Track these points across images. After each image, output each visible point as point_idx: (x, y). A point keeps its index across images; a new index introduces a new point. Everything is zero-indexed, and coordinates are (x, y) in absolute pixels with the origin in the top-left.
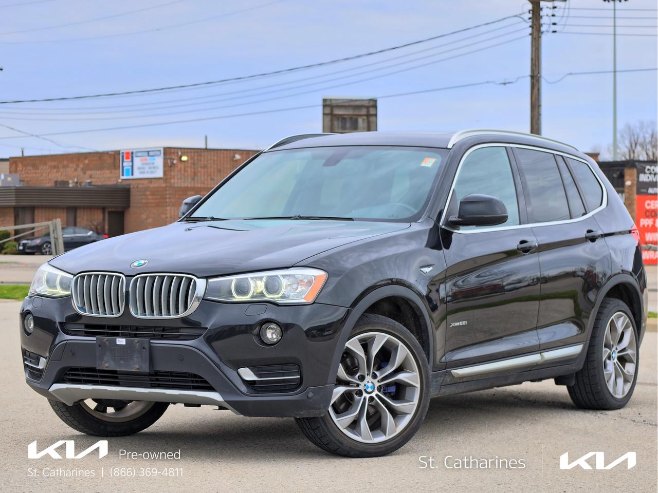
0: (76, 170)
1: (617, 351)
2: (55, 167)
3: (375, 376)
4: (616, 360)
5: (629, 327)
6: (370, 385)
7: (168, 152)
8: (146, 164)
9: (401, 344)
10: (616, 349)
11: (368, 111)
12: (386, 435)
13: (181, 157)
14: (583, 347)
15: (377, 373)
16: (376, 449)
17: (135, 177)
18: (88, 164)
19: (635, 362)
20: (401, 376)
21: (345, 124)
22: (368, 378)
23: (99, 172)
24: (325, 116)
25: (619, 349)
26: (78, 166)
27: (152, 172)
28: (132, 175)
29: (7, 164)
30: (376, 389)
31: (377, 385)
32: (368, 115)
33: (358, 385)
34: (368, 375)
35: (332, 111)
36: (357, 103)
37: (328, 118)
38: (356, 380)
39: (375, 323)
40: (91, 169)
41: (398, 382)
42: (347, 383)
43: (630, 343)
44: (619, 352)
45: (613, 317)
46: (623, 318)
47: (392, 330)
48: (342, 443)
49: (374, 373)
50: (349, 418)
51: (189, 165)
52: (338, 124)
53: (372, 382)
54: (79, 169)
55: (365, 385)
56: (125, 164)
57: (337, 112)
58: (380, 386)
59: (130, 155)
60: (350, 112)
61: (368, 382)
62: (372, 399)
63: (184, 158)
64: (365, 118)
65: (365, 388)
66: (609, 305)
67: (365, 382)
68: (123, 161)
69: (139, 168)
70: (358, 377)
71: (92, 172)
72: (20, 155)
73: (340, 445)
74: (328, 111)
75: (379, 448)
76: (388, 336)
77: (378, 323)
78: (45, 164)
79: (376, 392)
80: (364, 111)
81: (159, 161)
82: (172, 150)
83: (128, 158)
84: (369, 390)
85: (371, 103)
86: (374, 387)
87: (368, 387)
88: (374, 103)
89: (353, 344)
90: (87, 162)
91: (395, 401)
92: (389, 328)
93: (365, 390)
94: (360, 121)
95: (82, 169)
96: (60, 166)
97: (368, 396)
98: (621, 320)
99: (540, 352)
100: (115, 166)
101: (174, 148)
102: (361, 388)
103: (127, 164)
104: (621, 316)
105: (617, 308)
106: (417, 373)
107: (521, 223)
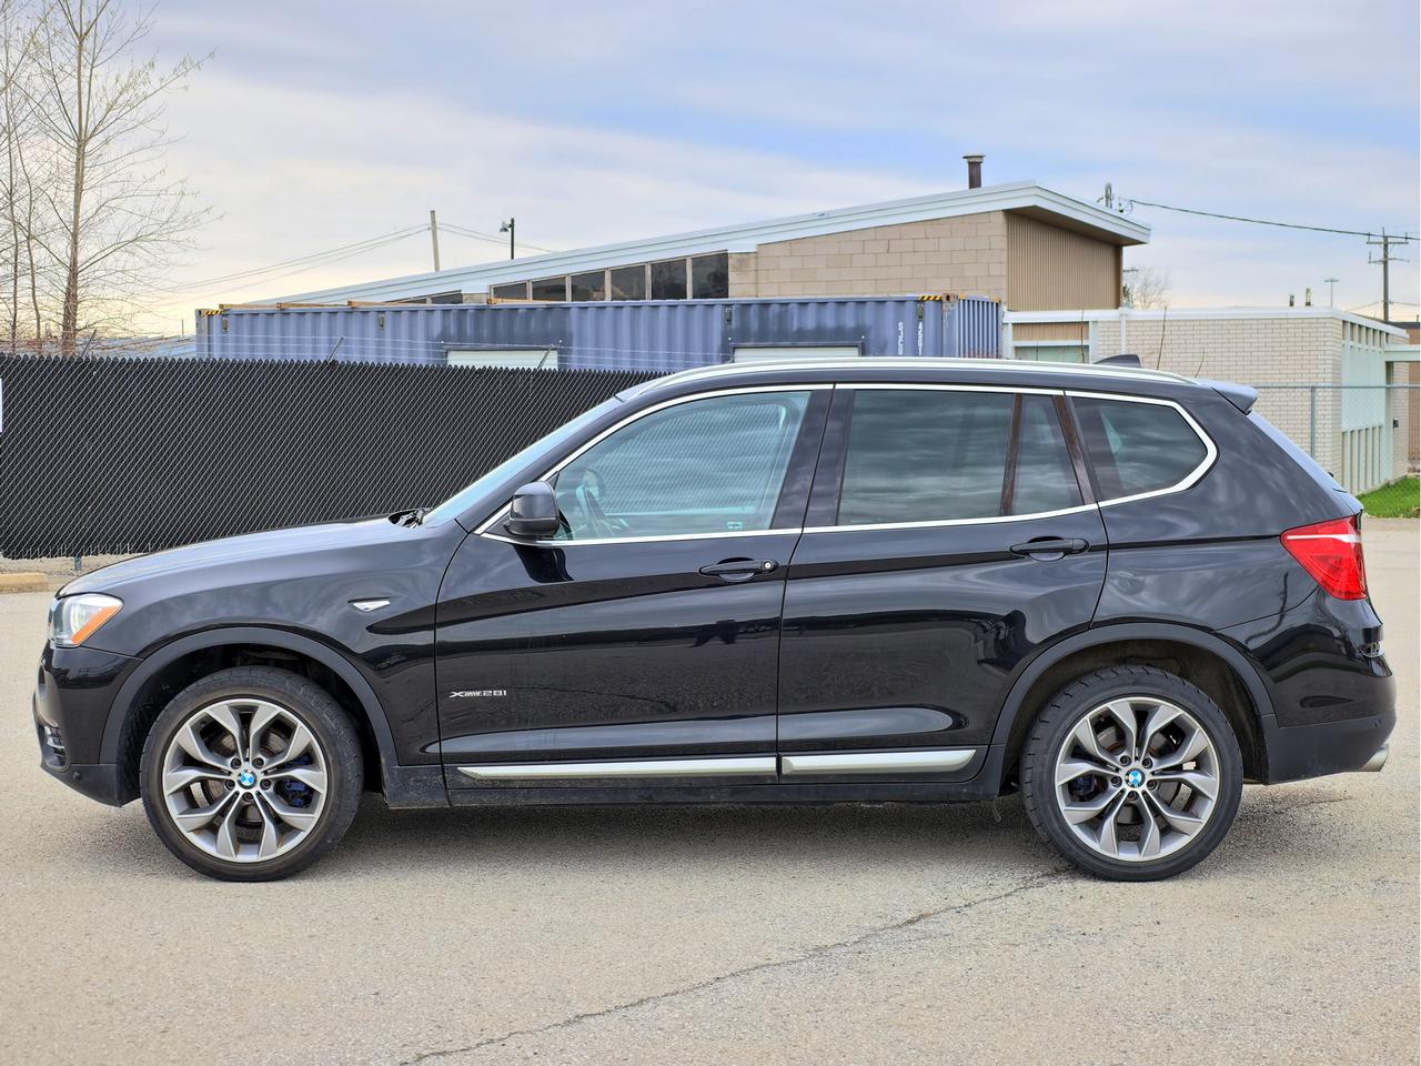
1: (1147, 771)
3: (259, 764)
6: (248, 776)
10: (1148, 765)
14: (975, 756)
15: (263, 760)
19: (1215, 799)
20: (296, 773)
22: (247, 766)
25: (1158, 766)
31: (261, 777)
34: (247, 761)
38: (224, 764)
39: (261, 685)
41: (292, 780)
44: (1154, 774)
45: (1107, 705)
49: (257, 758)
53: (252, 773)
55: (240, 775)
58: (264, 781)
61: (246, 771)
62: (248, 796)
67: (241, 770)
70: (232, 760)
76: (281, 709)
79: (257, 788)
84: (246, 783)
87: (244, 779)
89: (219, 713)
92: (281, 698)
97: (242, 791)
99: (774, 754)
102: (234, 777)
105: (1126, 688)
106: (324, 773)
107: (771, 528)
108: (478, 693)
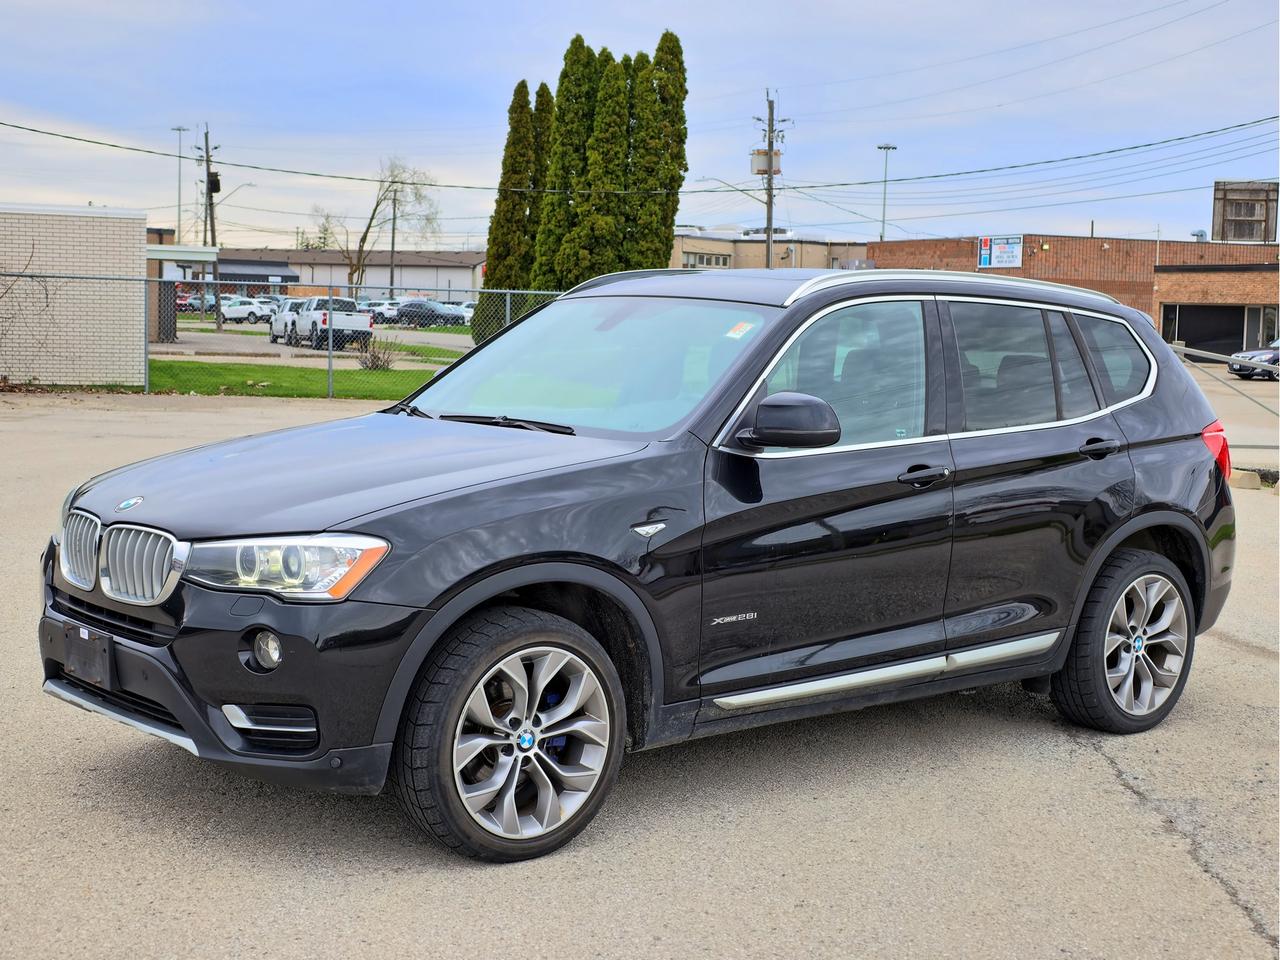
0: (932, 256)
1: (1145, 637)
2: (912, 254)
3: (537, 722)
4: (1142, 652)
5: (1174, 598)
6: (528, 736)
7: (1029, 241)
8: (1005, 252)
9: (588, 670)
10: (1145, 632)
11: (1267, 195)
12: (542, 825)
13: (1042, 246)
14: (1059, 637)
15: (542, 717)
16: (524, 849)
17: (992, 266)
18: (945, 252)
19: (1184, 655)
20: (580, 726)
21: (1240, 209)
22: (527, 724)
23: (956, 260)
24: (1217, 201)
25: (1151, 632)
26: (935, 252)
27: (1010, 262)
28: (990, 264)
29: (865, 248)
30: (536, 744)
31: (539, 737)
32: (1267, 201)
33: (508, 736)
34: (526, 719)
35: (1225, 195)
36: (1255, 187)
37: (1220, 204)
38: (506, 726)
39: (552, 631)
40: (948, 257)
41: (573, 734)
42: (489, 732)
43: (1176, 622)
44: (1149, 639)
45: (1134, 583)
46: (1158, 584)
47: (579, 645)
48: (469, 838)
49: (536, 716)
50: (485, 793)
51: (1051, 254)
52: (1232, 210)
53: (532, 732)
54: (936, 256)
55: (519, 737)
56: (983, 252)
57: (1230, 196)
58: (543, 740)
59: (988, 243)
60: (1247, 197)
61: (525, 731)
62: (527, 760)
63: (1046, 247)
64: (1264, 203)
65: (519, 741)
66: (1127, 564)
67: (520, 731)
68: (981, 248)
69: (997, 257)
70: (511, 720)
71: (949, 260)
72: (878, 240)
73: (465, 840)
74: (1220, 195)
75: (529, 848)
76: (570, 655)
77: (557, 631)
78: (903, 250)
79: (536, 749)
80: (1262, 196)
81: (1018, 250)
82: (1033, 238)
83: (986, 245)
84: (525, 745)
85: (1272, 187)
86: (534, 741)
87: (524, 740)
88: (1275, 187)
89: (511, 666)
90: (944, 248)
91: (564, 767)
92: (573, 642)
93: (519, 745)
94: (1258, 207)
95: (939, 256)
96: (917, 253)
97: (521, 755)
98: (1155, 587)
99: (945, 653)
100: (972, 253)
101: (1036, 235)
102: (513, 740)
103: (985, 252)
104: (1156, 581)
105: (1145, 568)
106: (606, 722)
107: (926, 434)
108: (734, 618)
